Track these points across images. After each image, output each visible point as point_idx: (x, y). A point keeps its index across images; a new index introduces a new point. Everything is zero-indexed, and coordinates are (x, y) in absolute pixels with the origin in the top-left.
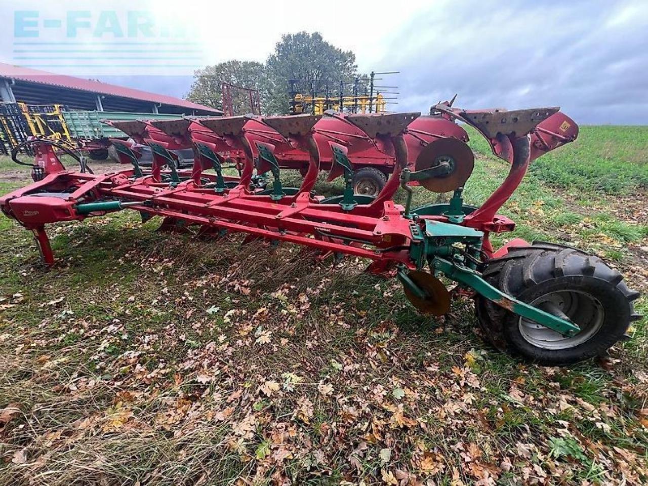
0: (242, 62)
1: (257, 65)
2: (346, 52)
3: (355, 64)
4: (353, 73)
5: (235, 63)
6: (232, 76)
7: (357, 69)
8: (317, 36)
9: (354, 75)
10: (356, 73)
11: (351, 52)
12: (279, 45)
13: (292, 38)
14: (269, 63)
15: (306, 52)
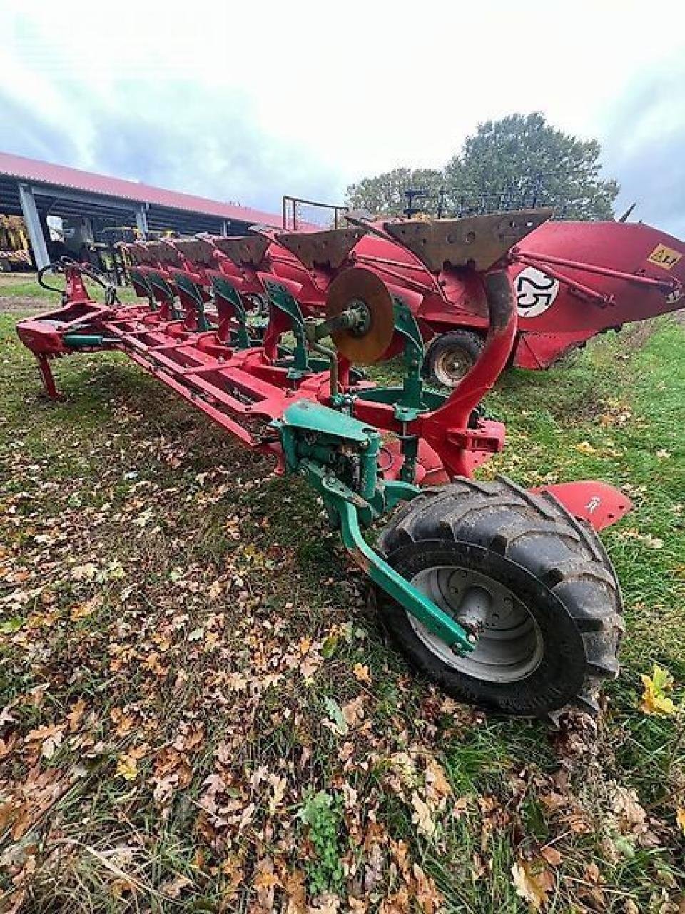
0: (412, 172)
1: (434, 173)
2: (583, 142)
3: (596, 163)
4: (589, 179)
5: (402, 171)
6: (396, 192)
7: (599, 171)
8: (536, 120)
9: (592, 182)
10: (596, 179)
11: (594, 143)
12: (469, 142)
13: (493, 126)
14: (449, 170)
15: (512, 148)
